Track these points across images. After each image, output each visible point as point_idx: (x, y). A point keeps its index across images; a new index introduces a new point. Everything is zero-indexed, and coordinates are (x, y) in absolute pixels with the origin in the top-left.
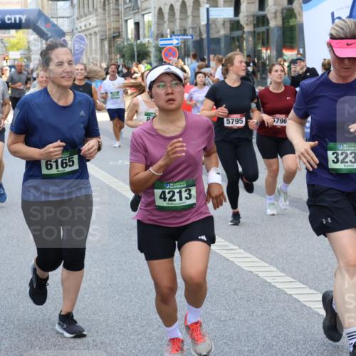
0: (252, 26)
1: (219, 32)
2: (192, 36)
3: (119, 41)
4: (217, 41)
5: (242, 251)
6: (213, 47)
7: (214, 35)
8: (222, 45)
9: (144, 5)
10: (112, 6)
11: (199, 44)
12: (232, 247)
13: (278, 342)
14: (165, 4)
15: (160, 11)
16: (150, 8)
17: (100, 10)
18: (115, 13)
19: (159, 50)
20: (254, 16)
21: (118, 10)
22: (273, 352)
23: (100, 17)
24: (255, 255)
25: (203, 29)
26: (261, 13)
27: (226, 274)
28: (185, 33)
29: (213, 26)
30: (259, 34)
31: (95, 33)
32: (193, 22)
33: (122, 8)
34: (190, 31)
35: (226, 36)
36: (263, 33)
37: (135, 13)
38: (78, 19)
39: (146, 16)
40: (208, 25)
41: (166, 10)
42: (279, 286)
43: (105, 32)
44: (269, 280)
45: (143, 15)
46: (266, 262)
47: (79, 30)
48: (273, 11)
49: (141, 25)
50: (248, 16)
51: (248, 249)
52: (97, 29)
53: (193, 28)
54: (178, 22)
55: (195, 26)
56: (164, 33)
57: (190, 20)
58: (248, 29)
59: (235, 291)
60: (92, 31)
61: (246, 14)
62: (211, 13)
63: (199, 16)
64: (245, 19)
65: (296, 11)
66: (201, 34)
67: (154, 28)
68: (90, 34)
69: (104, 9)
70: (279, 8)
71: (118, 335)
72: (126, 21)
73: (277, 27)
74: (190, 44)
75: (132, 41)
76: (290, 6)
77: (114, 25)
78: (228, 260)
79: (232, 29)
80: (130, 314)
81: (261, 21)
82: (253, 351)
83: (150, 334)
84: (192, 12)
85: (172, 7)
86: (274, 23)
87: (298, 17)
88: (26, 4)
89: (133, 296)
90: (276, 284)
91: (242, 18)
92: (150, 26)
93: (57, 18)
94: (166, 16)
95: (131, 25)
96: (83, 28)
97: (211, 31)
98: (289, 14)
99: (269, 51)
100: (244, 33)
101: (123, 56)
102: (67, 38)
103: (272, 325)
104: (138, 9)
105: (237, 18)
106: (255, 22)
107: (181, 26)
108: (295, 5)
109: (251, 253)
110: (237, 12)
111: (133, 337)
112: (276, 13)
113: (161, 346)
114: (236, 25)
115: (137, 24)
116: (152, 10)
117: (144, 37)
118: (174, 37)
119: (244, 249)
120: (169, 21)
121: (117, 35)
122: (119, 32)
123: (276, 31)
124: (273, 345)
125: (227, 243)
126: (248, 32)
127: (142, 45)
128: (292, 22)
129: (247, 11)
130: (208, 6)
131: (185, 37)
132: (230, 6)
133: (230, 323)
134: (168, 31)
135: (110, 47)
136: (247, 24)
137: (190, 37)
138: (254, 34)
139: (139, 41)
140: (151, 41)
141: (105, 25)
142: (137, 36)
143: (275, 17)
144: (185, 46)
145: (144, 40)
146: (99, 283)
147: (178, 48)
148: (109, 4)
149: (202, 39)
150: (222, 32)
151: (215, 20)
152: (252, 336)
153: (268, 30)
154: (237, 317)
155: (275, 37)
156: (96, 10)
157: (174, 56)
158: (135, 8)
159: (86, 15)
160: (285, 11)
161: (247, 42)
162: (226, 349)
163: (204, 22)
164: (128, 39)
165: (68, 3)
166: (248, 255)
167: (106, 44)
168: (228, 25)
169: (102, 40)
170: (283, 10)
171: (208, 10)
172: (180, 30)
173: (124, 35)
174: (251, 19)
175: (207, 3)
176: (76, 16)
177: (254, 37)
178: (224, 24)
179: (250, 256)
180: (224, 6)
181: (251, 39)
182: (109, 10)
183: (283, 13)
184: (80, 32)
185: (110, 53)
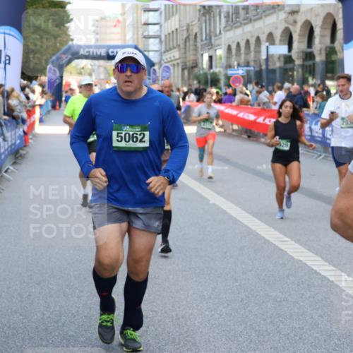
0: (301, 60)
1: (275, 64)
2: (254, 67)
3: (196, 70)
4: (274, 71)
5: (293, 242)
6: (271, 76)
7: (271, 67)
8: (278, 75)
9: (217, 42)
10: (192, 42)
11: (259, 73)
12: (286, 239)
13: (322, 321)
14: (233, 42)
15: (229, 48)
16: (221, 45)
17: (182, 46)
18: (194, 47)
19: (228, 78)
20: (303, 52)
21: (196, 45)
22: (319, 330)
23: (183, 51)
24: (303, 247)
25: (263, 63)
26: (309, 50)
27: (281, 262)
28: (248, 64)
29: (270, 60)
30: (307, 66)
31: (178, 64)
32: (255, 57)
33: (199, 45)
34: (252, 64)
35: (280, 68)
36: (310, 66)
37: (209, 49)
38: (165, 52)
39: (217, 51)
40: (267, 60)
41: (234, 47)
42: (323, 273)
43: (186, 63)
44: (315, 268)
45: (216, 50)
46: (313, 253)
47: (166, 61)
48: (319, 49)
49: (214, 58)
50: (298, 53)
51: (298, 241)
52: (179, 61)
53: (255, 61)
54: (243, 56)
55: (256, 59)
56: (232, 64)
57: (252, 55)
58: (298, 62)
59: (288, 276)
60: (175, 62)
61: (297, 50)
62: (270, 50)
63: (260, 52)
64: (296, 55)
65: (337, 49)
66: (261, 66)
67: (224, 60)
68: (174, 65)
69: (185, 45)
70: (324, 47)
71: (196, 311)
72: (202, 55)
73: (322, 61)
74: (252, 74)
75: (207, 70)
76: (332, 45)
77: (192, 58)
78: (282, 250)
79: (286, 62)
80: (205, 293)
81: (309, 56)
82: (303, 329)
83: (221, 311)
84: (255, 49)
85: (238, 44)
86: (319, 58)
87: (339, 54)
88: (125, 41)
89: (207, 278)
90: (321, 272)
91: (294, 54)
92: (221, 58)
93: (149, 51)
94: (234, 51)
95: (206, 57)
96: (169, 60)
97: (270, 63)
98: (331, 51)
99: (314, 80)
100: (294, 65)
101: (199, 82)
102: (156, 67)
103: (318, 306)
104: (212, 45)
105: (290, 54)
106: (304, 57)
107: (245, 60)
108: (337, 45)
109: (301, 244)
110: (290, 49)
111: (207, 313)
112: (320, 50)
113: (230, 321)
114: (288, 59)
115: (211, 57)
116: (223, 46)
117: (216, 67)
118: (240, 68)
119: (295, 241)
120: (236, 55)
121: (195, 65)
122: (196, 63)
123: (320, 65)
124: (318, 324)
125: (281, 236)
126: (299, 65)
127: (214, 74)
128: (334, 58)
129: (298, 48)
130: (267, 44)
131: (249, 68)
132: (285, 44)
133: (284, 303)
134: (236, 63)
135: (189, 74)
136: (298, 59)
137: (252, 68)
138: (303, 66)
139: (212, 71)
140: (222, 70)
141: (186, 58)
142: (211, 67)
143: (320, 54)
144: (248, 75)
145: (216, 70)
146: (180, 266)
147: (242, 76)
148: (189, 41)
149: (261, 70)
150: (278, 65)
151: (272, 55)
152: (302, 315)
153: (314, 64)
154: (289, 299)
155: (319, 69)
156: (179, 46)
157: (240, 83)
158: (210, 45)
159: (171, 49)
160: (328, 49)
161: (298, 72)
162: (281, 326)
163: (264, 56)
164: (203, 69)
165: (157, 40)
166: (297, 246)
167: (186, 72)
168: (282, 59)
169: (183, 70)
170: (326, 48)
171: (267, 47)
172: (244, 63)
173: (200, 65)
174: (301, 54)
175: (267, 41)
176: (163, 50)
177: (303, 69)
178: (279, 58)
179: (300, 247)
180: (280, 44)
181: (300, 70)
182: (189, 45)
183: (326, 50)
184: (166, 63)
185: (189, 79)
